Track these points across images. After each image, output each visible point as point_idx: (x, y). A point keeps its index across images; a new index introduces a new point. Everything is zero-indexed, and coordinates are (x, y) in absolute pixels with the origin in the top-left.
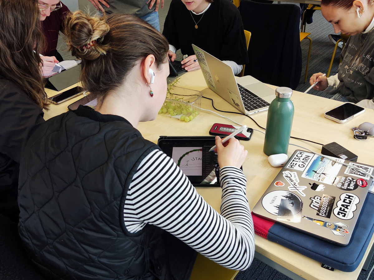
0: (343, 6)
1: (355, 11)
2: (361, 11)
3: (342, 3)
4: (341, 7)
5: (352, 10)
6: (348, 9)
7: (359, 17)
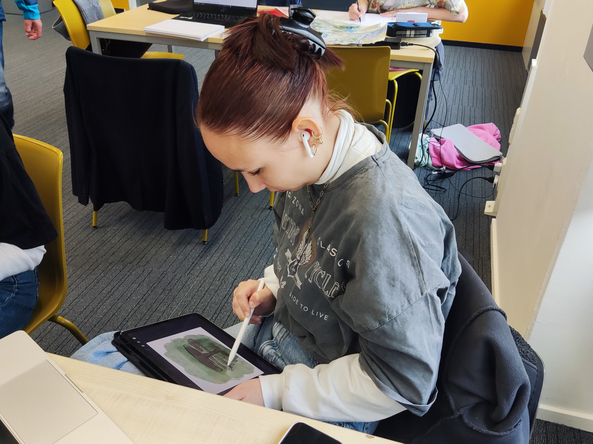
0: (269, 132)
1: (298, 144)
2: (315, 142)
3: (264, 126)
4: (263, 137)
5: (293, 139)
6: (280, 139)
7: (312, 156)
